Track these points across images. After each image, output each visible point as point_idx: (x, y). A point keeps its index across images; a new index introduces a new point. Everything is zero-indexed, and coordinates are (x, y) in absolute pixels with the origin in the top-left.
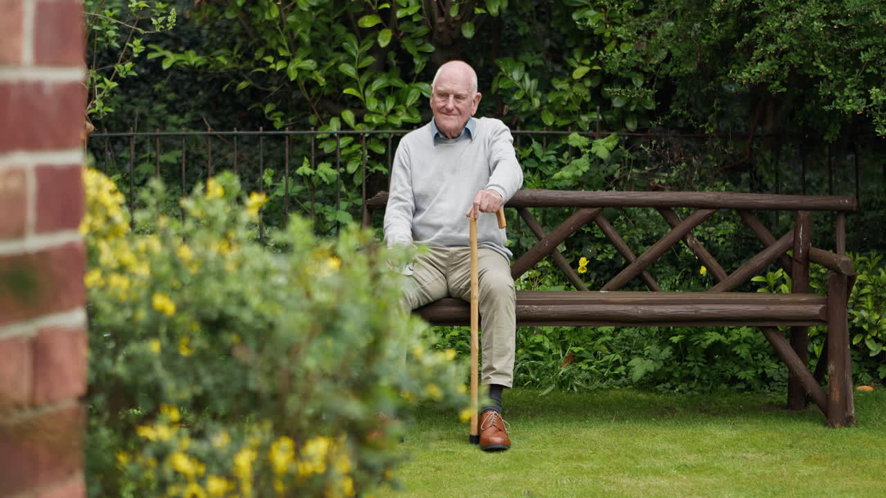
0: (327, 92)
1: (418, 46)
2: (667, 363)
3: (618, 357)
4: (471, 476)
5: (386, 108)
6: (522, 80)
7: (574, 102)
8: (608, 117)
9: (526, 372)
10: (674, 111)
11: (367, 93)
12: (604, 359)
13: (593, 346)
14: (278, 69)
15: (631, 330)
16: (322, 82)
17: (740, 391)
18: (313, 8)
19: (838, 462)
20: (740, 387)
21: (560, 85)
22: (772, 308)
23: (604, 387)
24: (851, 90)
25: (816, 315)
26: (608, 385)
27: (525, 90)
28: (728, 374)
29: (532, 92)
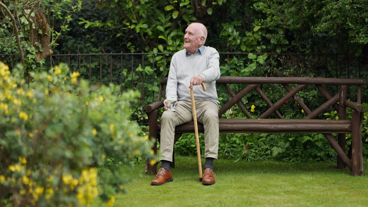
0: (152, 38)
1: (189, 18)
2: (287, 149)
3: (267, 147)
4: (197, 194)
5: (176, 44)
6: (232, 32)
7: (254, 41)
8: (269, 47)
9: (229, 153)
10: (293, 44)
11: (168, 38)
12: (262, 148)
13: (257, 142)
14: (132, 28)
15: (274, 136)
16: (150, 33)
17: (318, 161)
18: (146, 3)
19: (352, 190)
20: (318, 159)
21: (248, 34)
22: (328, 126)
23: (261, 159)
24: (362, 34)
25: (347, 129)
26: (263, 158)
27: (234, 36)
28: (313, 154)
29: (237, 37)
